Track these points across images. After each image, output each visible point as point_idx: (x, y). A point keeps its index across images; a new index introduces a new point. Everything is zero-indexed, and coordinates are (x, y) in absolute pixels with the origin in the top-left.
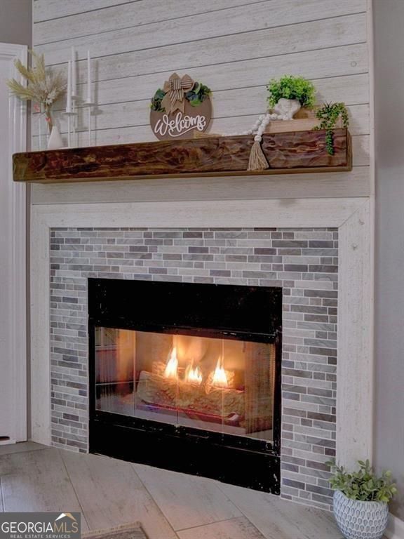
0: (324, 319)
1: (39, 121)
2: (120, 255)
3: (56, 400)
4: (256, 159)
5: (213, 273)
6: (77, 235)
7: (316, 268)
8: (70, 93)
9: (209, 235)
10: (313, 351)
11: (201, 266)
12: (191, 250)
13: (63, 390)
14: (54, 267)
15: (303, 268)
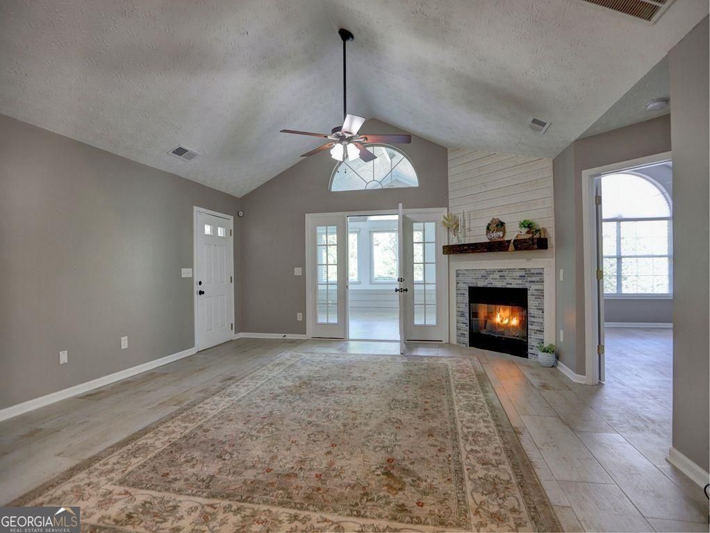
0: (540, 298)
2: (478, 279)
4: (511, 247)
6: (465, 272)
7: (537, 282)
9: (506, 271)
10: (537, 309)
11: (503, 282)
12: (500, 276)
13: (461, 325)
14: (458, 283)
15: (534, 282)
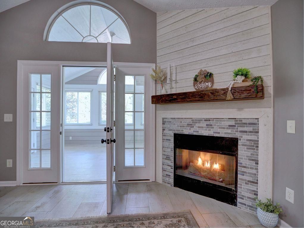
0: (254, 149)
1: (159, 86)
2: (184, 126)
3: (164, 170)
4: (229, 96)
5: (214, 133)
6: (171, 120)
7: (250, 132)
8: (168, 77)
9: (213, 120)
10: (249, 160)
11: (210, 130)
12: (207, 125)
13: (166, 167)
14: (164, 130)
15: (246, 132)
